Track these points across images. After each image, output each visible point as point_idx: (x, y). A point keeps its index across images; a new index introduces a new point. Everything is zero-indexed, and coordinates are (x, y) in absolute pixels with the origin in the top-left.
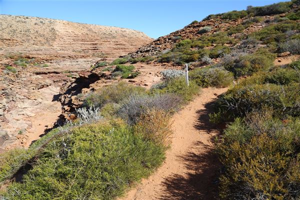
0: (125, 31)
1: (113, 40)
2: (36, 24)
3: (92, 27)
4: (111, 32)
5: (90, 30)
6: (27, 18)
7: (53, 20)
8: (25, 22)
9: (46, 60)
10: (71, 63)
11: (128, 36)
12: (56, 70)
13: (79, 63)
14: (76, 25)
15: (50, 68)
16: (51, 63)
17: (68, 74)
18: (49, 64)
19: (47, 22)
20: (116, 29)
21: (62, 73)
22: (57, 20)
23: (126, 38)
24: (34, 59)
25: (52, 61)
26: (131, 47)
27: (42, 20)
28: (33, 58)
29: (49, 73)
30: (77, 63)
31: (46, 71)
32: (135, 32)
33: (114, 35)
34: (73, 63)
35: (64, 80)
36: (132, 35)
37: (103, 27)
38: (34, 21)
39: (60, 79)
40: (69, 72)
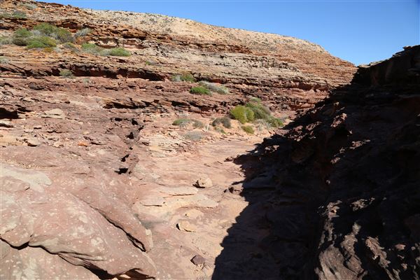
0: (291, 41)
1: (272, 52)
2: (142, 22)
3: (233, 32)
4: (267, 41)
5: (231, 36)
6: (131, 14)
7: (171, 18)
8: (127, 20)
9: (125, 37)
10: (202, 58)
11: (297, 48)
12: (150, 68)
13: (228, 60)
14: (207, 27)
15: (133, 58)
16: (141, 47)
17: (195, 85)
18: (134, 49)
19: (160, 20)
20: (275, 37)
21: (171, 76)
22: (177, 18)
23: (294, 51)
24: (87, 30)
25: (145, 43)
26: (306, 65)
27: (153, 17)
28: (85, 26)
29: (124, 72)
30: (220, 60)
31: (114, 66)
32: (307, 44)
33: (272, 46)
34: (209, 59)
35: (175, 104)
36: (304, 48)
37: (252, 34)
38: (141, 18)
39: (160, 98)
40: (198, 79)
